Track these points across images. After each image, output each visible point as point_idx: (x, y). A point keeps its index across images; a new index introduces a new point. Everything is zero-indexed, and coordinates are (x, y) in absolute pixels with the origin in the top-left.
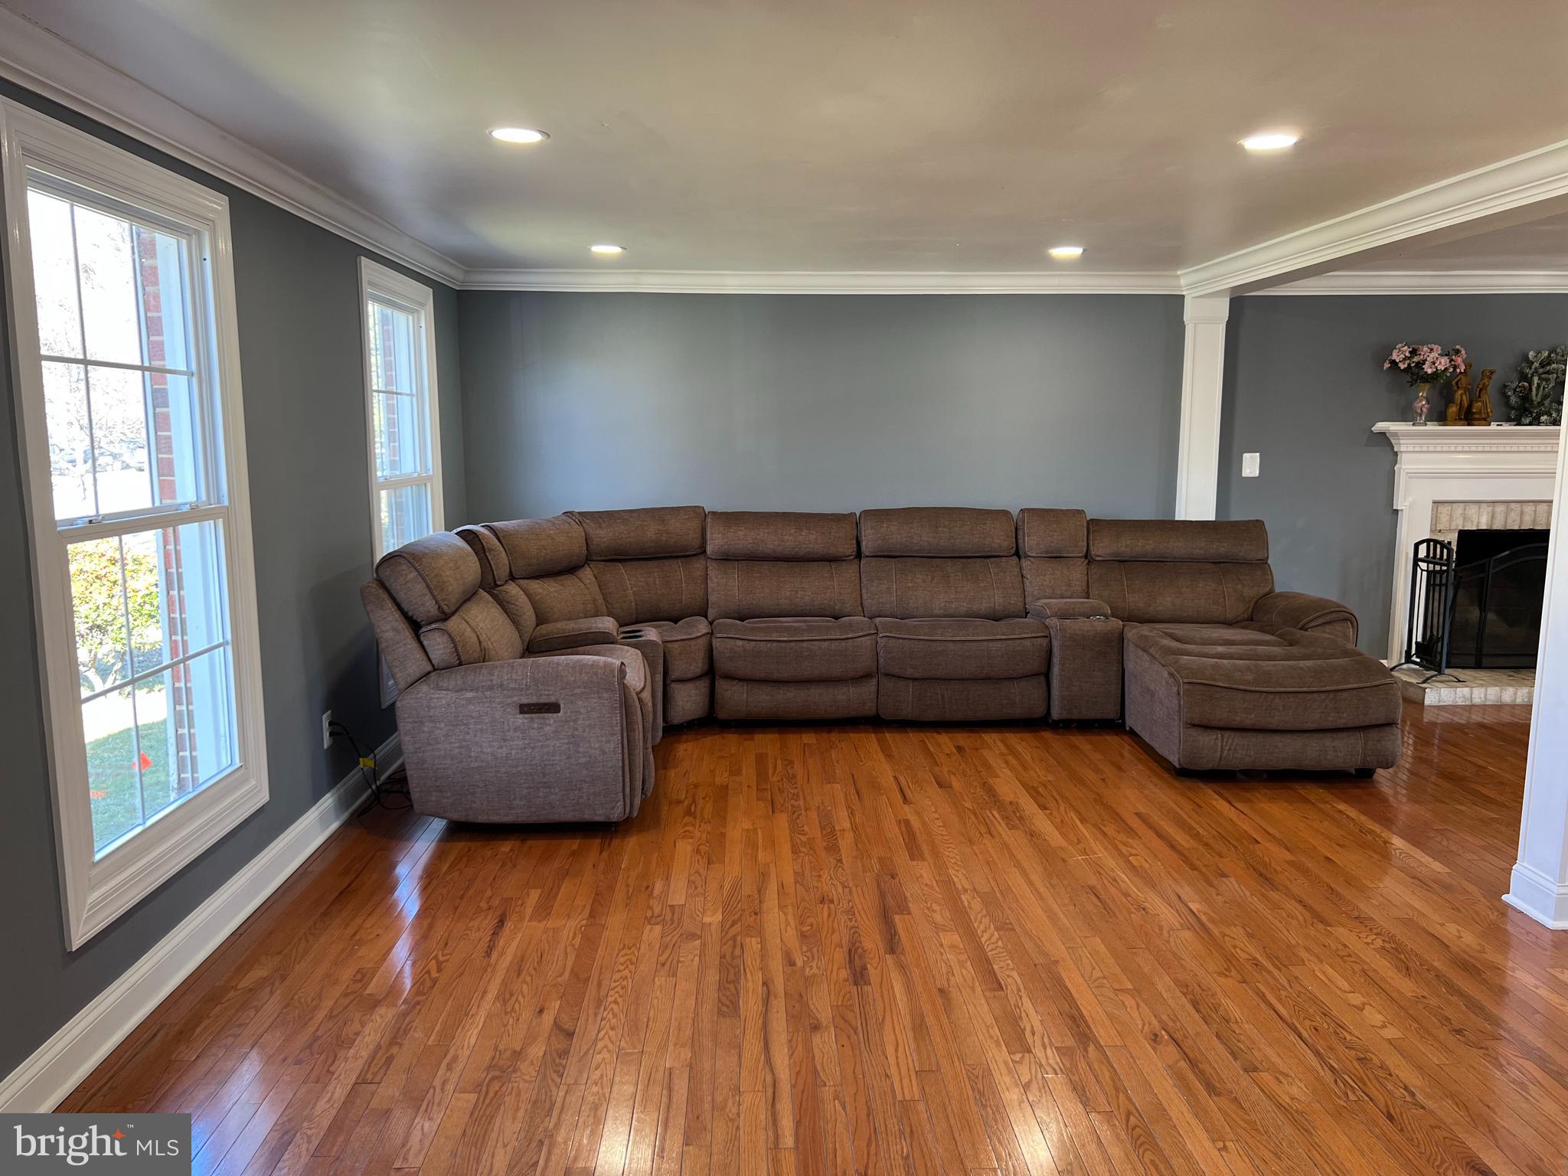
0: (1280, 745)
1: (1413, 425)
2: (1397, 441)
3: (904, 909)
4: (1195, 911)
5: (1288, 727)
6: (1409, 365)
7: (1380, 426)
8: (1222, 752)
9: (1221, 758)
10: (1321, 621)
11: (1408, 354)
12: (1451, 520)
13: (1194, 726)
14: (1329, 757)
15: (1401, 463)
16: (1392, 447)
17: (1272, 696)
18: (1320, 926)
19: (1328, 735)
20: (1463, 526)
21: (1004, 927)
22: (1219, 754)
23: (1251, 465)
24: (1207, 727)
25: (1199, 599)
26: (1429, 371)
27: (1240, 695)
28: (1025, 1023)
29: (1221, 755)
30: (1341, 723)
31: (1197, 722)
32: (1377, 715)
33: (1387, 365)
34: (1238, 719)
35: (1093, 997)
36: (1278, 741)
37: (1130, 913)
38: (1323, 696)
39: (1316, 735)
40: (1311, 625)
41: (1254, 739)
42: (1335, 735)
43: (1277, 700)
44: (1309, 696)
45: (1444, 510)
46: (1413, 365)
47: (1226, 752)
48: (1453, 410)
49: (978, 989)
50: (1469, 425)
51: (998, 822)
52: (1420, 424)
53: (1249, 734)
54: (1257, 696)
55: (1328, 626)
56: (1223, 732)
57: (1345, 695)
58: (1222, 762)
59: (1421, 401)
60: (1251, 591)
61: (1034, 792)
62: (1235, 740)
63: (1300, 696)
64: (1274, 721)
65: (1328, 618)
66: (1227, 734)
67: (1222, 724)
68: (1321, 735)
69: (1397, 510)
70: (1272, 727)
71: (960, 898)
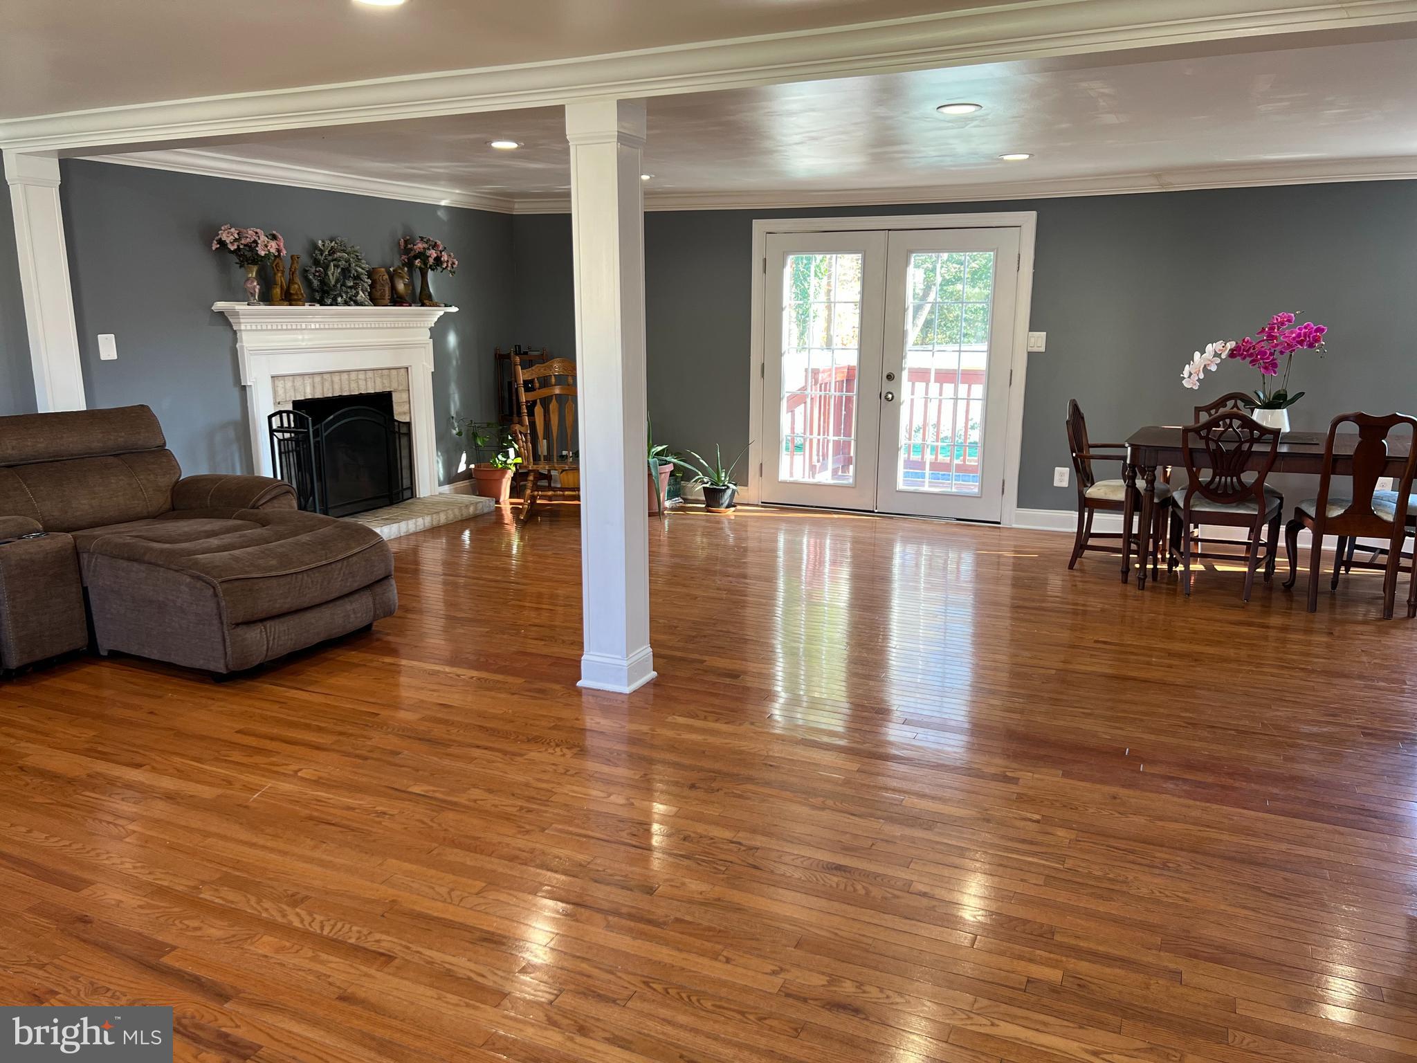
0: (313, 621)
1: (248, 305)
2: (236, 321)
3: (162, 948)
4: (423, 793)
5: (318, 601)
6: (238, 246)
7: (220, 305)
8: (268, 643)
9: (267, 650)
10: (268, 497)
11: (236, 236)
12: (285, 392)
13: (238, 625)
14: (351, 620)
15: (242, 342)
16: (231, 326)
17: (300, 576)
18: (518, 759)
19: (346, 599)
20: (295, 397)
21: (295, 901)
22: (265, 647)
23: (108, 348)
24: (248, 623)
25: (117, 497)
26: (263, 253)
27: (274, 581)
28: (462, 973)
29: (268, 646)
30: (356, 586)
31: (240, 621)
32: (380, 573)
33: (215, 246)
34: (278, 606)
35: (470, 911)
36: (309, 617)
37: (380, 823)
38: (339, 565)
39: (338, 603)
40: (261, 502)
41: (292, 622)
42: (351, 598)
43: (306, 577)
44: (329, 567)
45: (280, 384)
46: (241, 247)
47: (271, 642)
48: (277, 291)
49: (372, 972)
50: (290, 305)
51: (108, 801)
52: (254, 304)
53: (286, 618)
54: (288, 579)
55: (275, 501)
56: (265, 623)
57: (355, 558)
58: (270, 653)
59: (253, 282)
60: (165, 481)
61: (91, 752)
62: (277, 627)
63: (323, 569)
64: (306, 601)
65: (274, 493)
66: (268, 624)
67: (264, 615)
68: (341, 602)
69: (245, 386)
70: (305, 605)
71: (201, 898)
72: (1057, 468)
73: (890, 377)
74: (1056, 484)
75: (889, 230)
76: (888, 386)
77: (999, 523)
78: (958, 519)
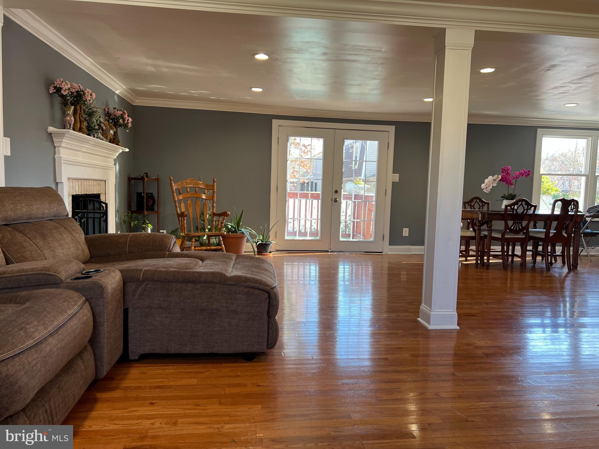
2: (60, 140)
7: (51, 129)
12: (70, 189)
15: (59, 154)
16: (54, 143)
20: (73, 193)
23: (7, 147)
33: (52, 90)
69: (58, 183)
72: (404, 229)
73: (336, 192)
74: (404, 235)
75: (335, 129)
76: (335, 196)
77: (382, 252)
78: (365, 252)
